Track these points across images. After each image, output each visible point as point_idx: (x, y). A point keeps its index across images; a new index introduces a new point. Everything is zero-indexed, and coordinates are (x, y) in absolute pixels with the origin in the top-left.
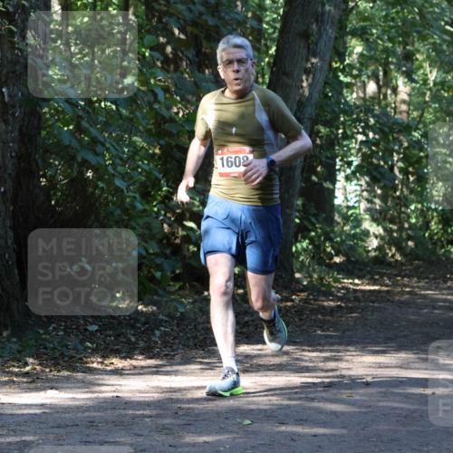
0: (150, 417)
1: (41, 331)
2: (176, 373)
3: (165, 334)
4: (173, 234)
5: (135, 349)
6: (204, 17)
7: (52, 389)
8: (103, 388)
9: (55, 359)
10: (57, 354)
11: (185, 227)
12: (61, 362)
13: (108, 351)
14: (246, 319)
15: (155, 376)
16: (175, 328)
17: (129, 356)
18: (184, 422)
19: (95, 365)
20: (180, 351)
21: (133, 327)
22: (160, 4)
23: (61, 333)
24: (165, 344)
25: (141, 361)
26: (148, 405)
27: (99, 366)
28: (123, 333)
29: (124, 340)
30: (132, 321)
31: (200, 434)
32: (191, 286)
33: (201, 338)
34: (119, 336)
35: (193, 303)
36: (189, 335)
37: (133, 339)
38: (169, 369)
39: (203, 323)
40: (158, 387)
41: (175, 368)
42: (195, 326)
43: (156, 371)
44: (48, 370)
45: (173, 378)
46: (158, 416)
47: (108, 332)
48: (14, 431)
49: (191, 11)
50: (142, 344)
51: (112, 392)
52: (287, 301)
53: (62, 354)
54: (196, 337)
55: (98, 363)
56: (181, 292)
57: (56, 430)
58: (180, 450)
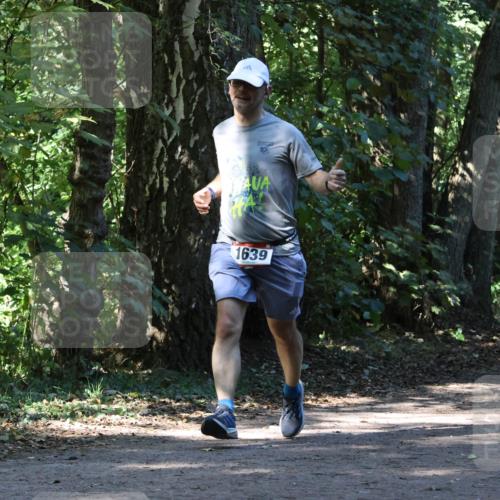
0: (374, 451)
1: (254, 370)
2: (391, 410)
3: (374, 372)
4: (371, 276)
5: (346, 387)
6: (401, 64)
7: (273, 424)
8: (323, 424)
9: (271, 396)
10: (272, 392)
11: (383, 270)
12: (277, 399)
13: (320, 389)
14: (450, 358)
15: (369, 414)
16: (382, 367)
17: (341, 393)
18: (408, 456)
19: (309, 402)
20: (390, 389)
21: (342, 365)
22: (357, 52)
23: (273, 372)
24: (376, 382)
25: (354, 399)
26: (370, 440)
27: (314, 403)
28: (332, 372)
29: (335, 378)
30: (341, 360)
31: (428, 467)
32: (393, 327)
33: (410, 376)
34: (329, 374)
35: (395, 343)
36: (398, 374)
37: (344, 378)
38: (382, 406)
39: (409, 362)
40: (376, 423)
41: (388, 406)
42: (401, 365)
43: (371, 408)
44: (265, 407)
45: (388, 415)
46: (381, 450)
47: (318, 371)
48: (246, 463)
49: (389, 58)
50: (352, 382)
51: (331, 428)
52: (488, 341)
53: (277, 392)
54: (404, 376)
55: (313, 400)
56: (382, 334)
57: (286, 464)
58: (411, 482)
